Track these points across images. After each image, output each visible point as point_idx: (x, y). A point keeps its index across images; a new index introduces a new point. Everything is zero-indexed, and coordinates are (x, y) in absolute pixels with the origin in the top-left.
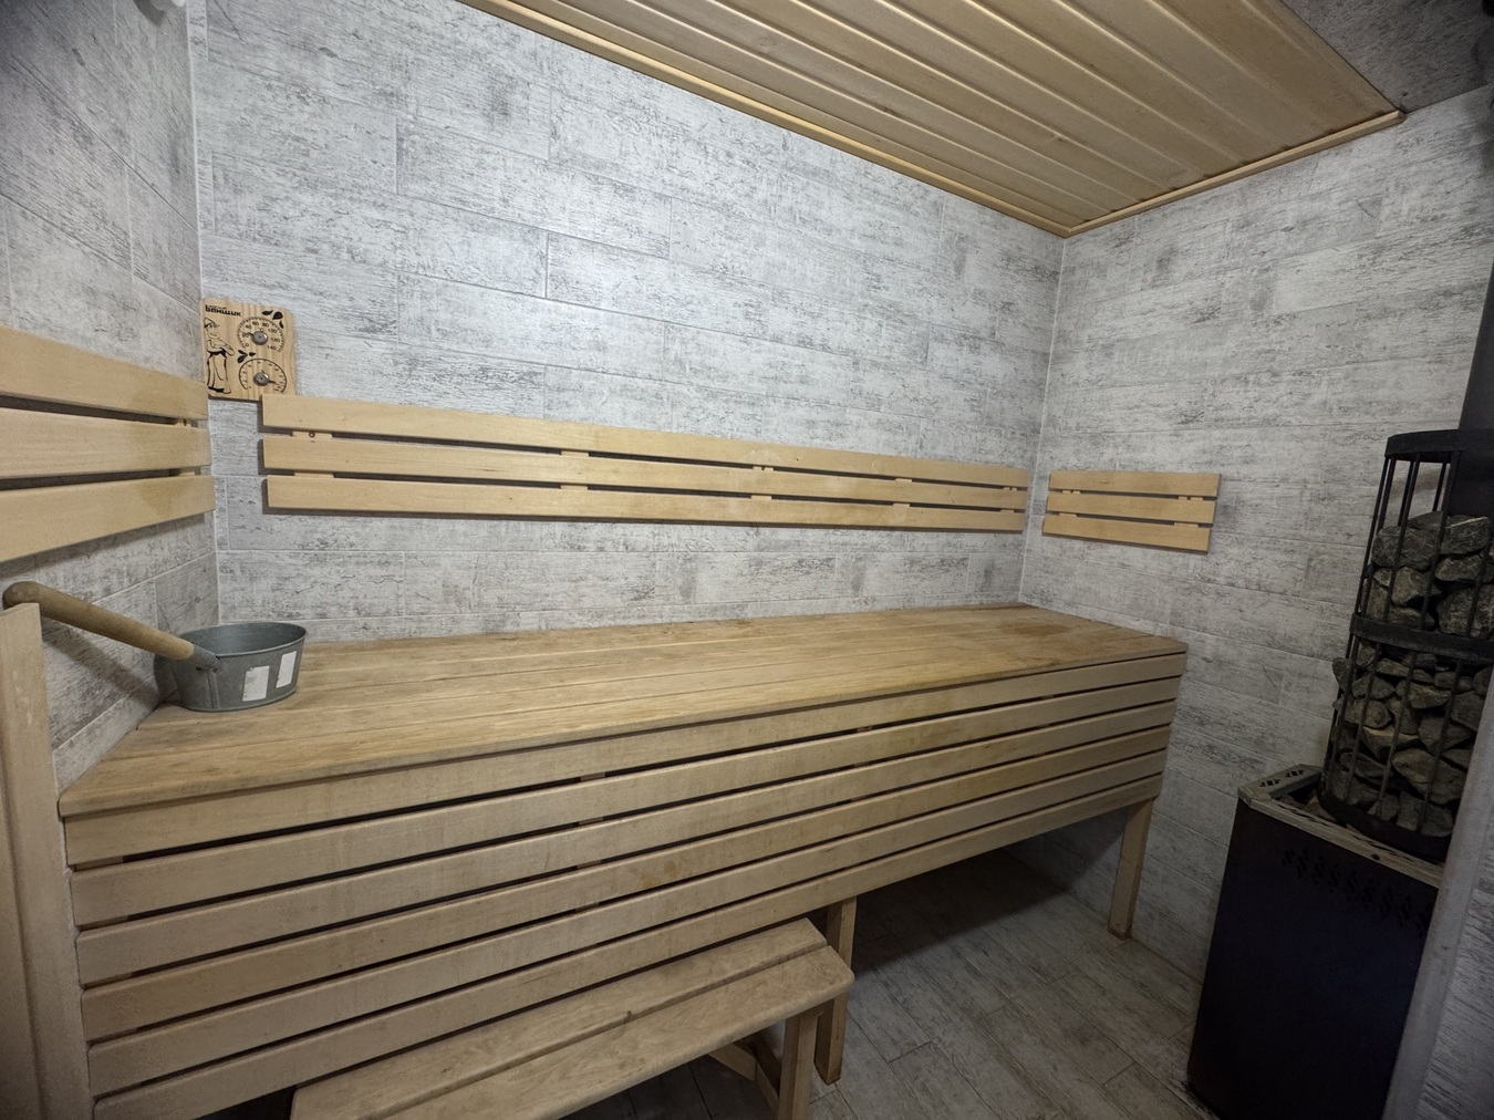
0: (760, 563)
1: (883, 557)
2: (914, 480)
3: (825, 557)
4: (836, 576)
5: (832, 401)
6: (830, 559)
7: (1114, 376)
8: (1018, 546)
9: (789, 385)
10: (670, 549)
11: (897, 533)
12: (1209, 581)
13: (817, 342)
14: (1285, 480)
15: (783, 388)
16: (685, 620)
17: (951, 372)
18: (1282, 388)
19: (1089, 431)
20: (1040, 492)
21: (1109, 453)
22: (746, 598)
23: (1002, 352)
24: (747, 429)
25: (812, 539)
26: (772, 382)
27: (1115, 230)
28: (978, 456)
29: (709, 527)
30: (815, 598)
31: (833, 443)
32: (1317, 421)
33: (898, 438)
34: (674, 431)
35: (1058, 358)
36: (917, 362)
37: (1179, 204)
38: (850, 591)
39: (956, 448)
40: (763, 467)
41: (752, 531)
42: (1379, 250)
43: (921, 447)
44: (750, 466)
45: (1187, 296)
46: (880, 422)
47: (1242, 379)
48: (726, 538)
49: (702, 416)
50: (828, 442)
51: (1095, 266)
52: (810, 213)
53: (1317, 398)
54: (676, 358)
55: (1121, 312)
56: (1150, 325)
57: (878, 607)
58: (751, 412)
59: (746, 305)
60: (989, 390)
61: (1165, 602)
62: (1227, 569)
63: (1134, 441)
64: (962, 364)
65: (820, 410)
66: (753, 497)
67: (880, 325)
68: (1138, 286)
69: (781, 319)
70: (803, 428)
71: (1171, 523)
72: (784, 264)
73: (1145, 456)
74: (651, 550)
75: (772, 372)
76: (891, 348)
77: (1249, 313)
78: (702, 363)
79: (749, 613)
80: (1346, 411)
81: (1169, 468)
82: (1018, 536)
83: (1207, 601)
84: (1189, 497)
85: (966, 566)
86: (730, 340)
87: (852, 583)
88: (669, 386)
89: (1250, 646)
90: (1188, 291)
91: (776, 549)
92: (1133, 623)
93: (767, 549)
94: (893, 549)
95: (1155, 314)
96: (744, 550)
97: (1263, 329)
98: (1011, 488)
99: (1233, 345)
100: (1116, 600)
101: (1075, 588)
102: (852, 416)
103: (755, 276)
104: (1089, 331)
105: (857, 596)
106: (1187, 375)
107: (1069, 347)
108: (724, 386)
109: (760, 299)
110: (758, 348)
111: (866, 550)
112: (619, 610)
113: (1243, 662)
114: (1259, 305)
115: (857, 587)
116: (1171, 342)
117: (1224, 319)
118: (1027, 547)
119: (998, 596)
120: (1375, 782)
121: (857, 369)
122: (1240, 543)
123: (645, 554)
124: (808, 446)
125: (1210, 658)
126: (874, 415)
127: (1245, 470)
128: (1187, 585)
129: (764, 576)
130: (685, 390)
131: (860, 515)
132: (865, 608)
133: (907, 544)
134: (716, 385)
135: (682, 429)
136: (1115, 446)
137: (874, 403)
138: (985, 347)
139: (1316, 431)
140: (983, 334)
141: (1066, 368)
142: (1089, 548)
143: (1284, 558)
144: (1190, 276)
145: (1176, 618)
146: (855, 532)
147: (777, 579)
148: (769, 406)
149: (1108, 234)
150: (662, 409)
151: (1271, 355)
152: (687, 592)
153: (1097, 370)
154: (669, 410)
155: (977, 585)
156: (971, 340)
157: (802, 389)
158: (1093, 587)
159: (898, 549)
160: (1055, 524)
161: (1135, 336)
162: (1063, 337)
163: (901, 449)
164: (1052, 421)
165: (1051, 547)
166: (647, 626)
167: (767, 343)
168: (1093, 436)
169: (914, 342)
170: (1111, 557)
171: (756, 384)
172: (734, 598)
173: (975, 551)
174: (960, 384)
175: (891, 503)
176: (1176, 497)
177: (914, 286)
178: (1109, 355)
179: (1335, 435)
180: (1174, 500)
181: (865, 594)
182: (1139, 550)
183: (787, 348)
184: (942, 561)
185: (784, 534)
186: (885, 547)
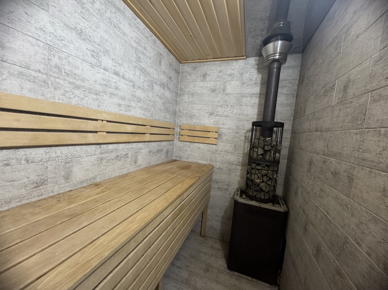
0: (102, 159)
1: (143, 151)
2: (151, 126)
3: (125, 153)
4: (129, 160)
5: (126, 98)
6: (127, 154)
7: (194, 102)
8: (173, 144)
9: (111, 89)
10: (57, 159)
11: (146, 143)
12: (217, 151)
13: (121, 75)
14: (230, 129)
15: (109, 90)
16: (67, 190)
17: (159, 94)
18: (229, 109)
19: (189, 114)
20: (177, 130)
21: (194, 121)
22: (96, 174)
23: (169, 91)
24: (94, 104)
25: (121, 147)
26: (104, 86)
27: (193, 65)
28: (165, 120)
29: (78, 147)
30: (123, 169)
31: (127, 113)
32: (235, 117)
33: (146, 113)
34: (57, 101)
35: (180, 95)
36: (150, 89)
37: (207, 63)
38: (134, 164)
39: (160, 117)
40: (102, 121)
41: (98, 146)
42: (243, 84)
43: (152, 116)
44: (97, 120)
45: (210, 85)
46: (141, 107)
47: (221, 106)
48: (86, 151)
49: (72, 96)
50: (125, 112)
51: (188, 73)
52: (117, 24)
53: (235, 112)
54: (56, 65)
55: (195, 86)
56: (202, 90)
57: (142, 167)
58: (96, 97)
59: (92, 51)
60: (167, 101)
61: (209, 156)
62: (220, 148)
63: (200, 118)
64: (161, 92)
65: (122, 100)
66: (98, 133)
67: (140, 74)
68: (199, 80)
69: (107, 62)
70: (117, 106)
71: (209, 138)
72: (108, 40)
73: (202, 122)
74: (44, 161)
75: (104, 83)
76: (144, 83)
77: (222, 91)
78: (71, 71)
79: (98, 180)
80: (240, 115)
81: (208, 125)
82: (173, 141)
83: (217, 155)
84: (212, 132)
85: (163, 151)
86: (85, 64)
87: (134, 161)
88: (52, 78)
89: (225, 164)
90: (210, 84)
91: (108, 153)
92: (202, 162)
93: (105, 153)
94: (145, 148)
95: (203, 88)
96: (95, 154)
97: (225, 96)
98: (172, 128)
99: (219, 98)
100: (198, 157)
101: (188, 154)
102: (133, 104)
103: (96, 40)
104: (188, 89)
105: (136, 165)
106: (211, 104)
107: (183, 93)
108: (83, 84)
109: (98, 51)
110: (98, 71)
111: (138, 149)
112: (24, 196)
113: (224, 168)
114: (224, 90)
115: (135, 162)
116: (207, 96)
117: (217, 92)
118: (175, 144)
119: (169, 158)
120: (257, 190)
121: (134, 88)
122: (223, 142)
123: (41, 163)
124: (119, 113)
125: (218, 168)
126: (139, 105)
127: (223, 126)
128: (213, 152)
129: (103, 164)
130: (62, 82)
131: (137, 138)
132: (138, 169)
133: (149, 146)
134: (79, 83)
135: (61, 101)
136: (196, 119)
137: (139, 100)
138: (166, 89)
139: (235, 119)
140: (166, 85)
141: (183, 98)
142: (191, 144)
143: (230, 145)
144: (210, 81)
145: (211, 160)
146: (135, 144)
147: (109, 164)
148: (103, 96)
149: (191, 66)
150: (48, 89)
151: (226, 102)
152: (67, 178)
153: (190, 100)
154: (52, 90)
155: (165, 156)
156: (163, 85)
157: (116, 92)
158: (192, 154)
159: (147, 148)
160: (182, 138)
161: (199, 92)
162: (181, 89)
163: (147, 116)
164: (180, 111)
165: (181, 144)
166: (45, 199)
167: (102, 70)
168: (190, 116)
169: (150, 83)
170: (196, 146)
171: (97, 86)
172: (91, 175)
173: (164, 147)
174: (161, 98)
175: (145, 134)
176: (210, 132)
177: (149, 64)
178: (193, 96)
179: (238, 120)
180: (209, 132)
181: (138, 164)
182: (202, 144)
183: (110, 74)
184: (158, 150)
185: (111, 147)
186: (143, 148)
